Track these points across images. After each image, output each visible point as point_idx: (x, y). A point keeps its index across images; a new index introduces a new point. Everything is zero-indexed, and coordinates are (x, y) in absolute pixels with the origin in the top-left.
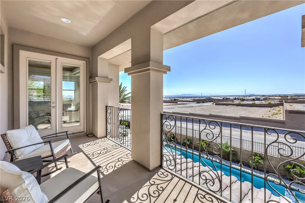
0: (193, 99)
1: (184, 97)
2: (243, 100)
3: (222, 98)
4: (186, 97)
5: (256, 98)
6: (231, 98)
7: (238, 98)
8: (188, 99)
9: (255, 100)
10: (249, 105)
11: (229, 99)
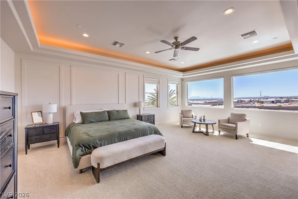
0: (205, 101)
1: (195, 100)
2: (262, 102)
3: (237, 101)
4: (197, 100)
5: (276, 100)
6: (246, 100)
7: (253, 100)
8: (200, 102)
9: (275, 102)
10: (274, 108)
11: (244, 101)
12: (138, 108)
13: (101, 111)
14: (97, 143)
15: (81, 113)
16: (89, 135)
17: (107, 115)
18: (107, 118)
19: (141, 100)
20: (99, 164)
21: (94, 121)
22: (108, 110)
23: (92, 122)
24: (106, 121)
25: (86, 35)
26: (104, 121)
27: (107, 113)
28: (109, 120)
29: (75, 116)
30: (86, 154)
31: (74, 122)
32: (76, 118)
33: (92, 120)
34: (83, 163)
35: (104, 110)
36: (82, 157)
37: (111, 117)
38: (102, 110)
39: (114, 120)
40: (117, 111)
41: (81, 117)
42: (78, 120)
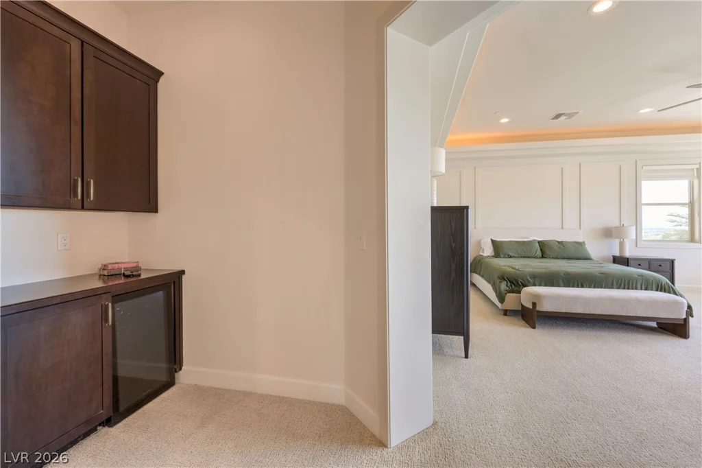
12: (617, 241)
13: (526, 240)
14: (528, 280)
15: (493, 241)
16: (515, 269)
17: (539, 249)
18: (539, 253)
19: (625, 222)
20: (534, 304)
21: (515, 255)
22: (540, 239)
23: (511, 257)
24: (536, 258)
25: (504, 120)
26: (532, 257)
27: (537, 245)
28: (543, 257)
29: (482, 246)
30: (513, 292)
31: (481, 254)
32: (483, 249)
33: (511, 254)
34: (511, 301)
35: (531, 238)
36: (508, 294)
37: (548, 252)
38: (527, 238)
39: (553, 258)
40: (558, 242)
41: (492, 247)
42: (488, 251)
